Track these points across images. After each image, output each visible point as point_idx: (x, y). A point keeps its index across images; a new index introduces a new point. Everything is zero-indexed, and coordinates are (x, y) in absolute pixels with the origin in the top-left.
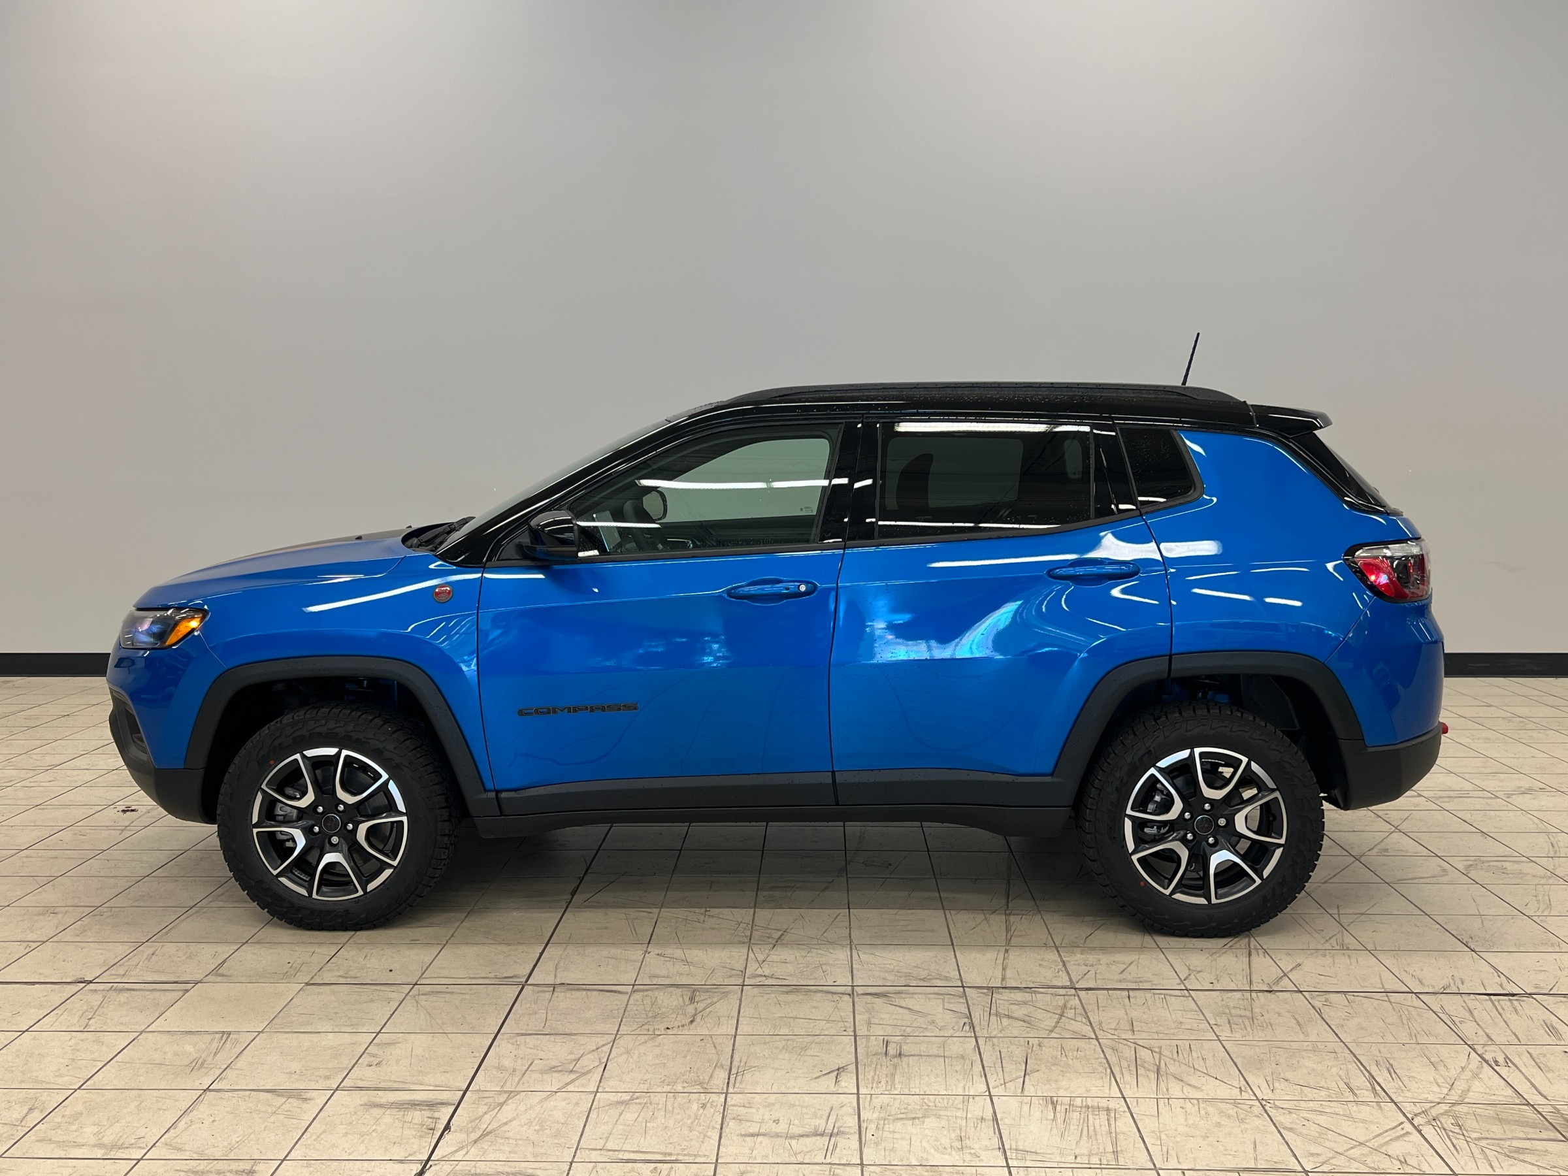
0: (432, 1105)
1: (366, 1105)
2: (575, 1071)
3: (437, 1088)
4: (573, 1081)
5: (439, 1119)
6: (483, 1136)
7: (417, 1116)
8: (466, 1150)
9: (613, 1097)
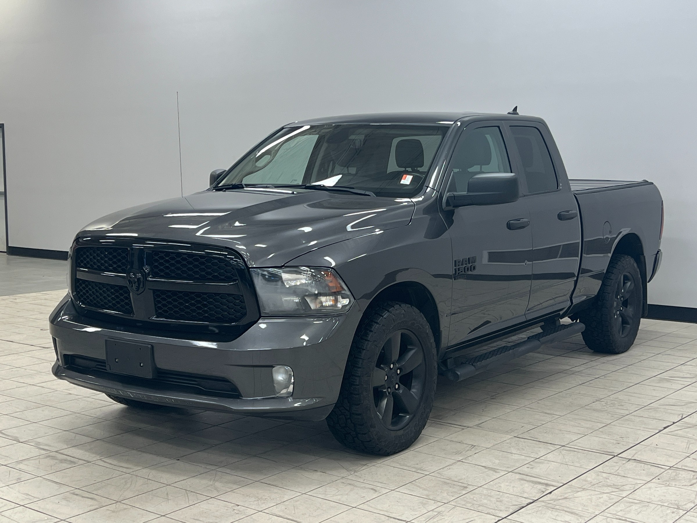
0: (547, 485)
1: (520, 479)
2: (620, 489)
3: (553, 481)
4: (617, 491)
5: (548, 490)
6: (564, 498)
7: (540, 487)
8: (553, 501)
9: (631, 500)
